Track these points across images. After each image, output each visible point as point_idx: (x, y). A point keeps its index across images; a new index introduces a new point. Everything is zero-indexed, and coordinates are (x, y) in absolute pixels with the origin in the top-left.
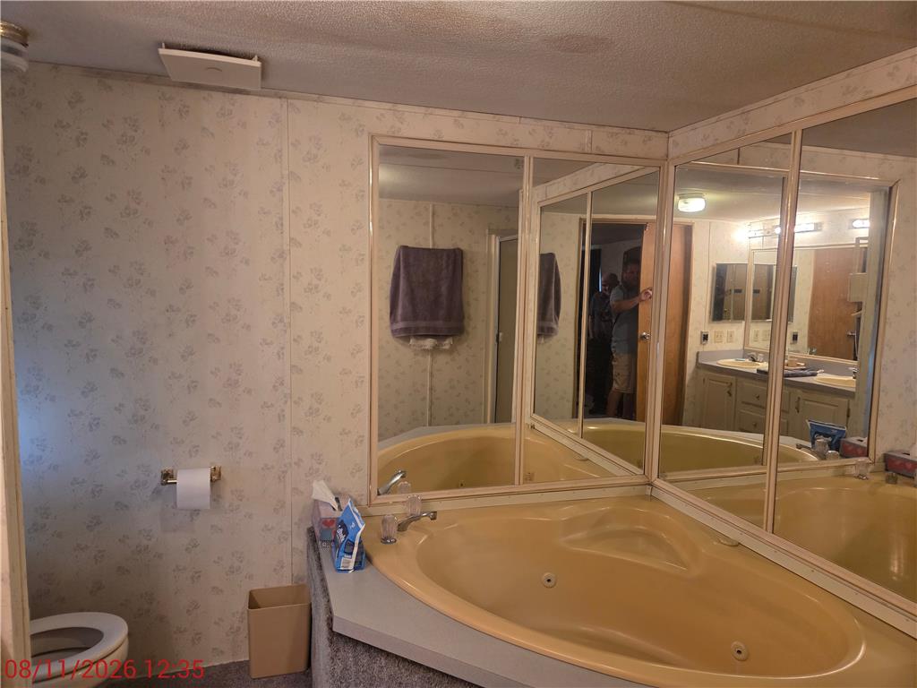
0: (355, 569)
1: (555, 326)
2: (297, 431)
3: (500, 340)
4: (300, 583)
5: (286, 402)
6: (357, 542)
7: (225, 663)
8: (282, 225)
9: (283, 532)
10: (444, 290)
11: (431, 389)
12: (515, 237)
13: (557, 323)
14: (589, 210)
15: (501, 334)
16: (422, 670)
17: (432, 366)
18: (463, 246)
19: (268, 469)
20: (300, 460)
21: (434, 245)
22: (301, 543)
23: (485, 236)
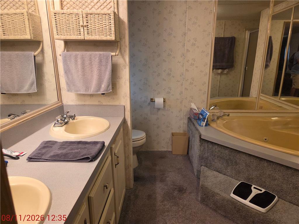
0: (205, 126)
1: (269, 64)
2: (186, 89)
3: (246, 69)
4: (185, 132)
5: (184, 80)
6: (206, 118)
7: (165, 150)
8: (186, 24)
9: (181, 118)
10: (227, 52)
11: (219, 87)
12: (257, 30)
13: (270, 63)
14: (292, 18)
15: (247, 67)
16: (229, 149)
17: (220, 79)
18: (235, 36)
19: (178, 99)
20: (187, 98)
21: (224, 36)
22: (186, 121)
23: (244, 31)
